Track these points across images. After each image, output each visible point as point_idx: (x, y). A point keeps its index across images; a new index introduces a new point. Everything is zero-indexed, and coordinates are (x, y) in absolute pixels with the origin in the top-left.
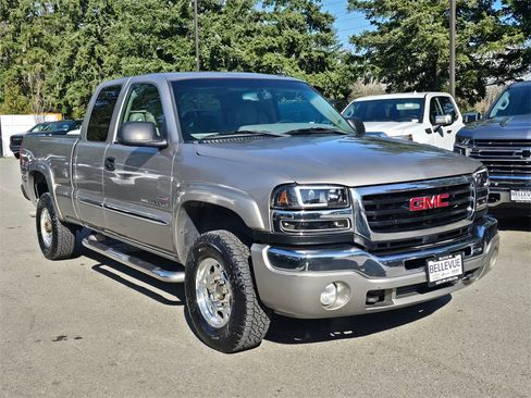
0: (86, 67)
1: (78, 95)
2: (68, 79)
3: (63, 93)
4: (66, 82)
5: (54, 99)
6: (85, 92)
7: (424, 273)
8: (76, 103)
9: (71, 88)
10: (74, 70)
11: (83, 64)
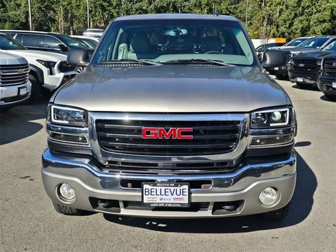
0: (308, 7)
1: (300, 26)
2: (296, 16)
3: (291, 25)
4: (294, 18)
5: (285, 29)
6: (306, 23)
7: (140, 194)
8: (298, 31)
9: (296, 22)
10: (301, 9)
11: (307, 4)
